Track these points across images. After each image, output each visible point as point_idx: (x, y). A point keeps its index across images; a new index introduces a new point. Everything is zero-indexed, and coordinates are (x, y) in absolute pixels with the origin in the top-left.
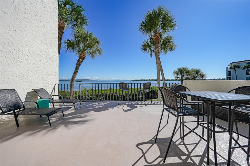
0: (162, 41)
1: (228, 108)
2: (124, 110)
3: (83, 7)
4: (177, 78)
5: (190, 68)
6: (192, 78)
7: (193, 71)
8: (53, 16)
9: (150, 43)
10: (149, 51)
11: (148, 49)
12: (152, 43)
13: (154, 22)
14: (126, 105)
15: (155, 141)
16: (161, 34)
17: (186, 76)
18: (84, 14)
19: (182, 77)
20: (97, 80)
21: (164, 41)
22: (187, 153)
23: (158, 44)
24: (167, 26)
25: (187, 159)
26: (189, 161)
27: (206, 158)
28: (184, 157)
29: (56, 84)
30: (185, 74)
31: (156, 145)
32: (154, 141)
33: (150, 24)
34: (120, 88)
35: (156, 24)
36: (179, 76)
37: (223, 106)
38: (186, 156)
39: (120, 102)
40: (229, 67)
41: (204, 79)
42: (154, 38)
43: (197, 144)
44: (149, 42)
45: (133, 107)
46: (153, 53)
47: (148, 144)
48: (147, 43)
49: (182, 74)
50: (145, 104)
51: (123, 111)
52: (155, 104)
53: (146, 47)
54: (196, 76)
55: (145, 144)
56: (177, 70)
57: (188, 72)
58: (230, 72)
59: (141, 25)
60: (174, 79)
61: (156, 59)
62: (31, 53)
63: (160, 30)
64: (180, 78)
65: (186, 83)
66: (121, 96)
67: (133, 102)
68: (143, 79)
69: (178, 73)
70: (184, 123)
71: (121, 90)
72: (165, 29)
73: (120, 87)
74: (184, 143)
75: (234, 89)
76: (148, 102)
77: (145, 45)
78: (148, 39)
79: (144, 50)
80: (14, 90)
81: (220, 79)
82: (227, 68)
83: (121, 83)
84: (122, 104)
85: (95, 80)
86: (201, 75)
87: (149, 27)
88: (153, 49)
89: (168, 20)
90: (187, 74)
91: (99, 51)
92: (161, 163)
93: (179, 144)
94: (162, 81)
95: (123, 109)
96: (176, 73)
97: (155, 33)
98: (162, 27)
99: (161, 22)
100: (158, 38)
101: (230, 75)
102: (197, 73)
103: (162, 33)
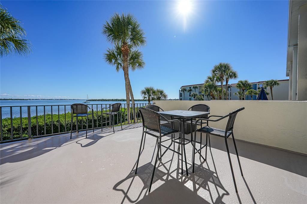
0: (130, 55)
1: (191, 123)
2: (83, 145)
4: (145, 98)
5: (155, 89)
6: (157, 99)
7: (158, 91)
9: (116, 54)
10: (115, 63)
11: (113, 61)
12: (119, 54)
13: (123, 30)
14: (85, 137)
15: (136, 172)
16: (130, 47)
17: (153, 96)
19: (149, 97)
21: (133, 55)
22: (166, 172)
23: (127, 57)
24: (137, 40)
25: (168, 177)
26: (170, 178)
27: (180, 170)
28: (165, 177)
30: (151, 94)
31: (137, 177)
32: (134, 173)
33: (118, 31)
34: (74, 113)
35: (125, 32)
36: (146, 96)
37: (187, 122)
38: (167, 175)
39: (74, 135)
40: (181, 89)
41: (166, 99)
42: (123, 49)
43: (172, 160)
44: (114, 52)
45: (96, 138)
46: (119, 66)
47: (128, 180)
48: (113, 53)
49: (149, 94)
50: (114, 131)
51: (82, 147)
52: (126, 129)
53: (111, 57)
54: (160, 96)
55: (125, 180)
56: (145, 90)
57: (154, 92)
58: (181, 93)
59: (106, 28)
60: (142, 98)
61: (125, 75)
63: (129, 42)
64: (148, 98)
65: (155, 103)
66: (69, 124)
67: (96, 131)
68: (104, 99)
69: (146, 93)
70: (162, 144)
71: (75, 115)
72: (134, 42)
73: (73, 111)
74: (162, 163)
75: (191, 108)
76: (117, 128)
77: (110, 55)
78: (114, 48)
79: (108, 61)
81: (175, 100)
82: (180, 90)
83: (74, 105)
84: (77, 137)
86: (164, 95)
87: (117, 34)
88: (119, 61)
89: (138, 34)
90: (154, 94)
92: (147, 194)
93: (159, 166)
94: (131, 101)
95: (81, 144)
96: (144, 93)
97: (123, 43)
98: (132, 39)
99: (130, 33)
100: (127, 50)
101: (181, 96)
102: (161, 94)
103: (132, 46)
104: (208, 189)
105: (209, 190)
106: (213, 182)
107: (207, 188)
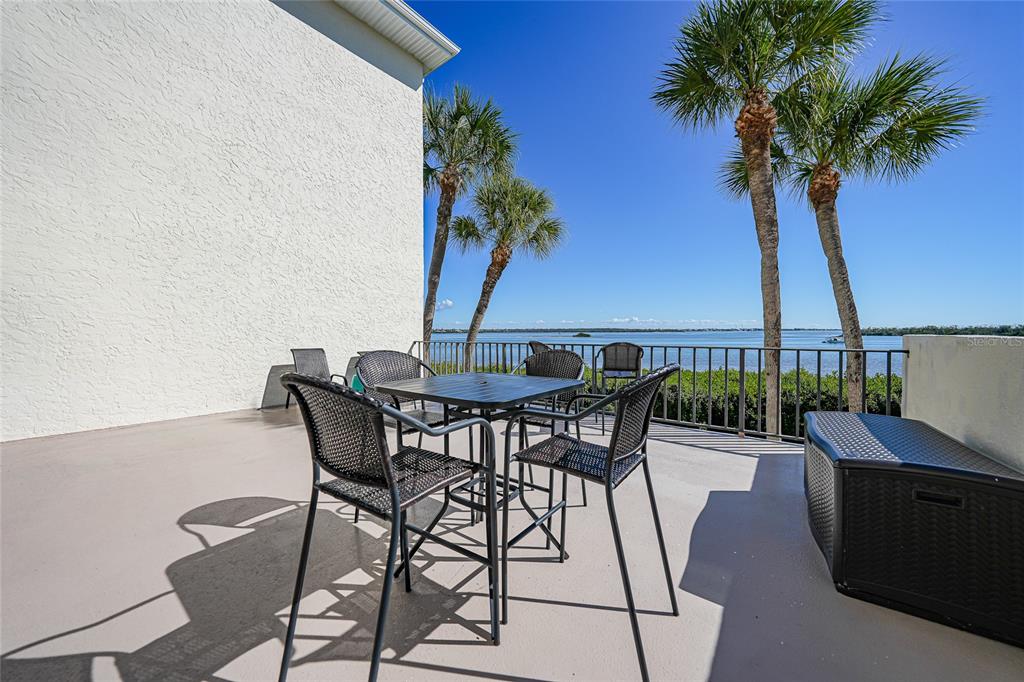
3: (495, 106)
8: (409, 174)
18: (502, 123)
20: (650, 331)
29: (415, 343)
62: (360, 274)
65: (908, 353)
80: (322, 350)
85: (645, 331)
91: (552, 229)
104: (328, 614)
105: (322, 616)
106: (348, 636)
107: (331, 614)
